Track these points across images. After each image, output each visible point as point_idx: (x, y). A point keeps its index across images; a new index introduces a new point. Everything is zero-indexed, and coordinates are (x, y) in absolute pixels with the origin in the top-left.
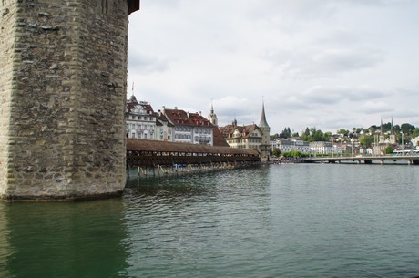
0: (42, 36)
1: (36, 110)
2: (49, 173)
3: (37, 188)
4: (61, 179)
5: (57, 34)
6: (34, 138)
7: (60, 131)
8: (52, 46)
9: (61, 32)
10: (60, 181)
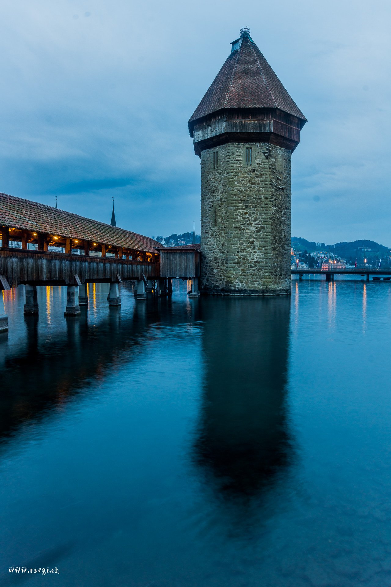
0: (279, 192)
1: (278, 238)
2: (283, 276)
3: (279, 285)
4: (287, 279)
5: (284, 192)
6: (278, 256)
7: (286, 252)
8: (282, 200)
9: (285, 191)
10: (286, 281)
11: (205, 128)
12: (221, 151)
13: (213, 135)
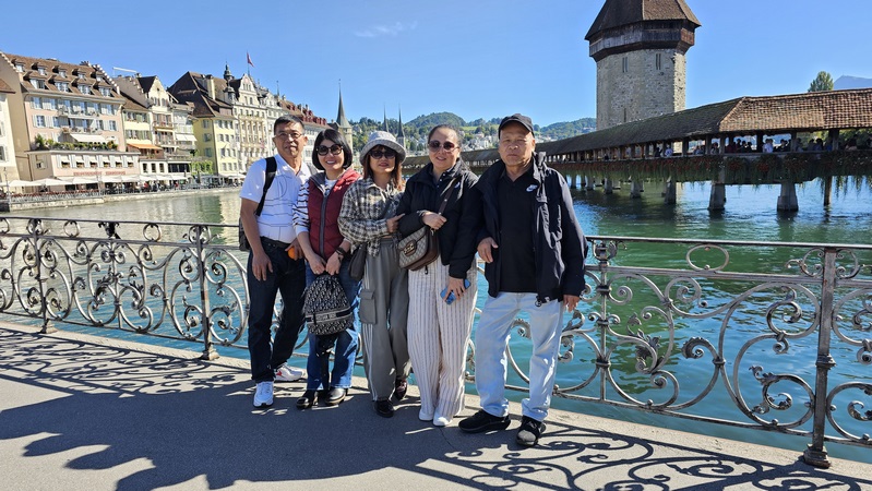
11: (618, 36)
12: (633, 57)
13: (627, 42)
